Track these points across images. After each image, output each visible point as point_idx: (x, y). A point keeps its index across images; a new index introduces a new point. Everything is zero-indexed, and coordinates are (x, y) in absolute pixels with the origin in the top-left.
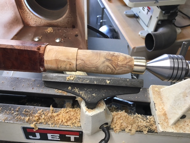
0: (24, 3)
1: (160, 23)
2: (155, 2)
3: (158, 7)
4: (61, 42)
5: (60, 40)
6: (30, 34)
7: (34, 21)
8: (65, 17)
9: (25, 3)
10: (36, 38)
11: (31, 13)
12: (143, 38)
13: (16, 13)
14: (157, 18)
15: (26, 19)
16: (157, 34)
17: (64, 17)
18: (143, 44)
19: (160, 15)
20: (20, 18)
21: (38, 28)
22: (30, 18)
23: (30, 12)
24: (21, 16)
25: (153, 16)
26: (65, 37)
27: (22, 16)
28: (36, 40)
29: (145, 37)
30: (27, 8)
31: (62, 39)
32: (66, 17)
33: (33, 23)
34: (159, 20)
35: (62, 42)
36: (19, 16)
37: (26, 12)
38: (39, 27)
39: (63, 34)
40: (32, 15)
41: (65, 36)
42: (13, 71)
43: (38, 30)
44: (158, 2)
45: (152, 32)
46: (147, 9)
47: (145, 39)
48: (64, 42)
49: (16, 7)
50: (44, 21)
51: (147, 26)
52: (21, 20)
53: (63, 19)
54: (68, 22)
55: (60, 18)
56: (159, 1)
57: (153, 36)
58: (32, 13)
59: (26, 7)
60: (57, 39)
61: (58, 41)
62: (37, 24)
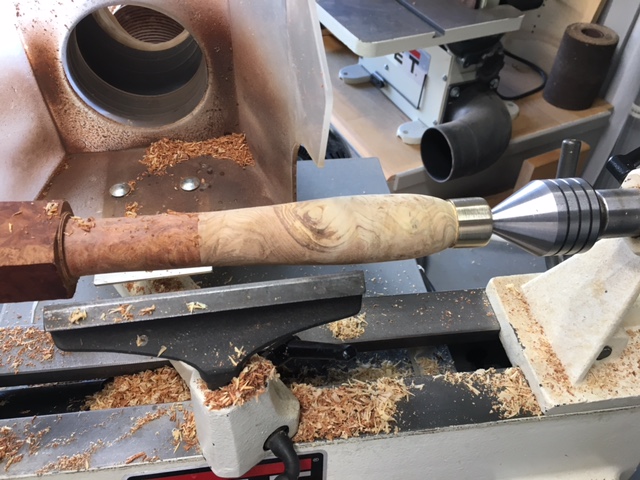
0: (66, 84)
1: (454, 93)
2: (433, 33)
3: (442, 47)
4: (202, 190)
5: (198, 183)
6: (94, 179)
7: (101, 135)
8: (200, 111)
9: (68, 81)
10: (116, 188)
11: (90, 112)
12: (412, 145)
13: (41, 118)
14: (445, 79)
15: (74, 132)
16: (454, 127)
17: (196, 112)
18: (418, 165)
19: (452, 71)
20: (54, 130)
21: (113, 154)
22: (88, 126)
23: (86, 110)
24: (55, 124)
25: (429, 75)
26: (211, 173)
27: (59, 125)
28: (119, 192)
29: (419, 142)
30: (75, 98)
31: (203, 181)
32: (206, 111)
33: (96, 141)
34: (452, 87)
35: (205, 187)
36: (50, 124)
37: (72, 111)
38: (116, 151)
39: (201, 165)
40: (94, 116)
41: (209, 170)
42: (36, 303)
43: (117, 162)
44: (443, 32)
45: (435, 123)
46: (411, 57)
47: (419, 147)
48: (210, 187)
49: (40, 97)
50: (134, 130)
51: (418, 108)
52: (56, 137)
53: (196, 118)
54: (212, 125)
55: (185, 115)
56: (446, 30)
57: (446, 136)
58: (94, 111)
59: (72, 94)
60: (185, 182)
61: (188, 186)
62: (112, 143)
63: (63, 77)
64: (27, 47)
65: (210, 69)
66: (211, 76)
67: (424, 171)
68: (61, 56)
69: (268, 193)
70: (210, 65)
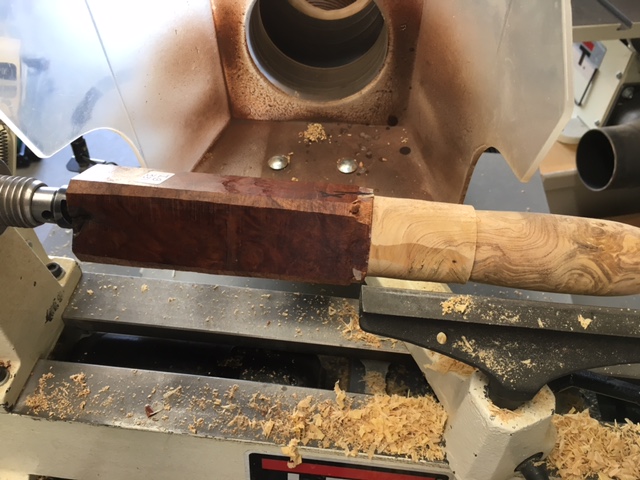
0: (244, 49)
1: (628, 93)
2: (619, 25)
3: (625, 42)
4: (359, 174)
5: (355, 167)
6: (255, 148)
7: (268, 103)
8: (370, 91)
9: (247, 46)
10: (274, 160)
11: (262, 80)
12: (566, 145)
13: (215, 81)
14: (620, 76)
15: (242, 98)
16: (624, 132)
17: (365, 90)
18: (569, 166)
19: (629, 69)
20: (224, 94)
21: (276, 125)
22: (256, 94)
23: (259, 77)
24: (226, 83)
25: (600, 69)
26: (369, 157)
27: (230, 89)
28: (277, 165)
29: (577, 142)
30: (250, 64)
31: (361, 164)
32: (375, 91)
33: (261, 109)
34: (624, 87)
35: (362, 171)
36: (223, 87)
37: (245, 77)
38: (279, 121)
39: (360, 146)
40: (265, 84)
41: (369, 153)
43: (278, 132)
44: (629, 25)
45: (597, 124)
46: (582, 48)
47: (576, 148)
48: (367, 172)
49: (218, 60)
50: (299, 103)
51: (580, 104)
52: (225, 101)
53: (364, 98)
54: (379, 106)
55: (353, 93)
56: (634, 23)
58: (266, 79)
59: (248, 60)
60: (342, 163)
61: (345, 168)
62: (275, 113)
63: (243, 41)
64: (214, 8)
65: (391, 48)
66: (390, 55)
67: (575, 176)
68: (245, 19)
69: (428, 188)
70: (391, 43)
